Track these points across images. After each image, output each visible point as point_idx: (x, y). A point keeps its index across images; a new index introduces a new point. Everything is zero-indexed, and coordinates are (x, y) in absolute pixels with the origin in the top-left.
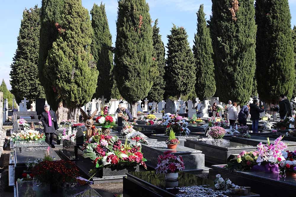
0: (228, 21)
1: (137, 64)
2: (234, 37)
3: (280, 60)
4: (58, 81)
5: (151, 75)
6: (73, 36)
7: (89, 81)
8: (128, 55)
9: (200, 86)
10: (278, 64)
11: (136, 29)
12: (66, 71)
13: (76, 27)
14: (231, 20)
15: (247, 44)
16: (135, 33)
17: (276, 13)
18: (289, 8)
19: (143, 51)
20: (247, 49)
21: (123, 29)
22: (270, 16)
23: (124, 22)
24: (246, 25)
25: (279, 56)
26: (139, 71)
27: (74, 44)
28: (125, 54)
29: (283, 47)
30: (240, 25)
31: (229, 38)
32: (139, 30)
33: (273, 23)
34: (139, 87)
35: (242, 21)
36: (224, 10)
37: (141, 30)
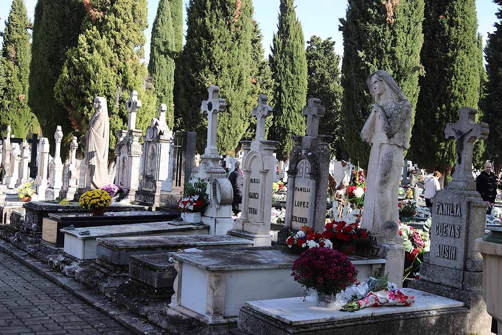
0: (379, 23)
1: (227, 87)
2: (387, 52)
3: (458, 99)
4: (87, 110)
5: (248, 110)
6: (120, 26)
7: (144, 113)
8: (211, 69)
9: (277, 131)
10: (453, 105)
11: (228, 23)
12: (105, 91)
13: (125, 9)
14: (385, 22)
15: (408, 66)
16: (227, 32)
17: (456, 17)
18: (475, 8)
19: (238, 65)
20: (407, 75)
21: (204, 22)
22: (445, 21)
23: (205, 8)
24: (409, 33)
25: (457, 93)
26: (230, 101)
27: (120, 42)
28: (207, 68)
29: (462, 77)
30: (399, 32)
31: (380, 54)
32: (233, 26)
33: (449, 32)
34: (227, 130)
35: (403, 26)
36: (375, 4)
37: (236, 26)
